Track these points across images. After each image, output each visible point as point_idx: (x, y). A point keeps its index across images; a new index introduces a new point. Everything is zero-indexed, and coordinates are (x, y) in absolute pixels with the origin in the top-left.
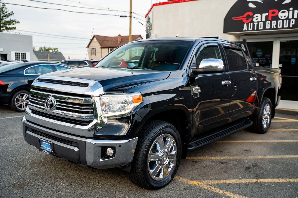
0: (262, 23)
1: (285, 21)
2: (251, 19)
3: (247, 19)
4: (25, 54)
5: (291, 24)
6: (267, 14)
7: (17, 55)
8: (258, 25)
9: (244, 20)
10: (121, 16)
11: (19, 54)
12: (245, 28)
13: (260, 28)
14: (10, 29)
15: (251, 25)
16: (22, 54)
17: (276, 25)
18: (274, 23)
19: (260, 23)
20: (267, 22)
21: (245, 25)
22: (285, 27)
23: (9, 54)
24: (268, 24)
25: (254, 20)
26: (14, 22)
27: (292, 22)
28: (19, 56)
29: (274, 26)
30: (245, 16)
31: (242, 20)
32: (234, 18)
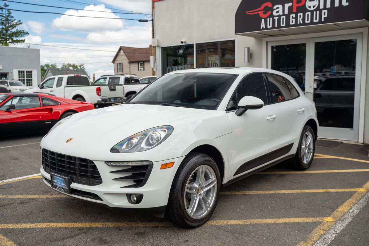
0: (284, 17)
1: (315, 12)
2: (270, 12)
3: (264, 13)
4: (31, 72)
5: (323, 16)
6: (290, 4)
7: (21, 73)
8: (279, 20)
9: (261, 14)
10: (140, 21)
11: (24, 72)
12: (263, 25)
13: (282, 25)
14: (18, 41)
15: (270, 21)
16: (27, 72)
17: (303, 20)
18: (300, 16)
19: (282, 17)
20: (291, 15)
21: (263, 20)
22: (315, 21)
23: (11, 72)
24: (293, 18)
25: (274, 13)
26: (22, 33)
27: (325, 15)
28: (24, 75)
29: (300, 20)
30: (263, 9)
31: (259, 14)
32: (247, 12)
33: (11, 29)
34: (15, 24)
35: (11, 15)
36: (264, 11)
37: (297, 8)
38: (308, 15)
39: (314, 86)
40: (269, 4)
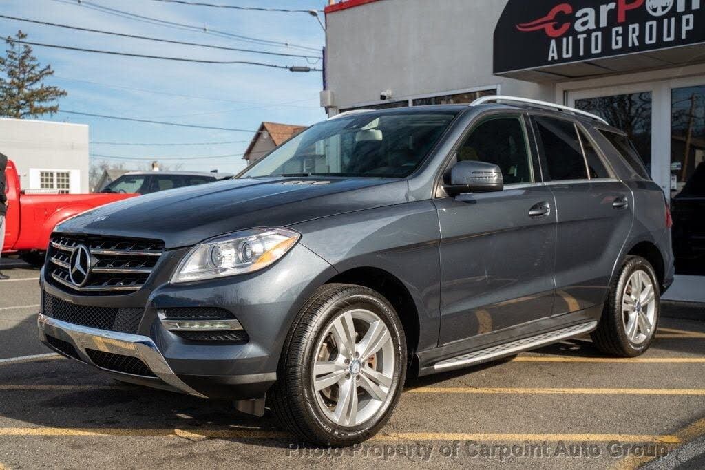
0: (599, 34)
1: (666, 21)
2: (568, 24)
3: (556, 27)
4: (68, 175)
5: (684, 29)
6: (612, 5)
7: (46, 178)
8: (588, 42)
9: (549, 29)
11: (52, 174)
12: (553, 52)
13: (594, 51)
14: (43, 111)
15: (568, 43)
17: (641, 37)
18: (634, 29)
19: (594, 34)
20: (614, 30)
21: (553, 43)
22: (666, 39)
23: (25, 174)
24: (617, 35)
25: (578, 26)
26: (52, 92)
27: (688, 24)
29: (633, 38)
30: (552, 18)
31: (543, 30)
32: (520, 27)
33: (30, 85)
34: (38, 73)
35: (31, 55)
36: (556, 23)
37: (627, 12)
38: (651, 27)
39: (670, 184)
40: (566, 8)
